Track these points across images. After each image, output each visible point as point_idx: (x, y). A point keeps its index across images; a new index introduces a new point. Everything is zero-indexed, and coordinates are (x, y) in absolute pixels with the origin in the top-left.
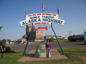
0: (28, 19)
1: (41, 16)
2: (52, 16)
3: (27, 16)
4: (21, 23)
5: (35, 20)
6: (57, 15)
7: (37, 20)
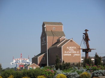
0: (14, 61)
1: (20, 60)
2: (26, 60)
3: (14, 60)
4: (11, 63)
5: (18, 62)
6: (28, 60)
7: (19, 62)
